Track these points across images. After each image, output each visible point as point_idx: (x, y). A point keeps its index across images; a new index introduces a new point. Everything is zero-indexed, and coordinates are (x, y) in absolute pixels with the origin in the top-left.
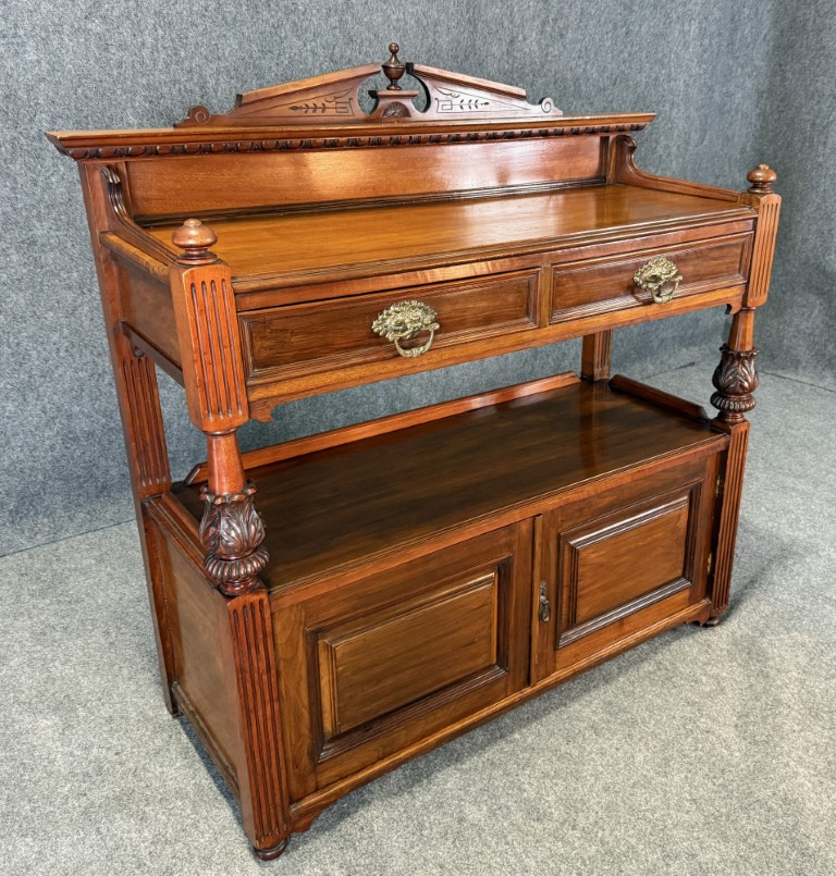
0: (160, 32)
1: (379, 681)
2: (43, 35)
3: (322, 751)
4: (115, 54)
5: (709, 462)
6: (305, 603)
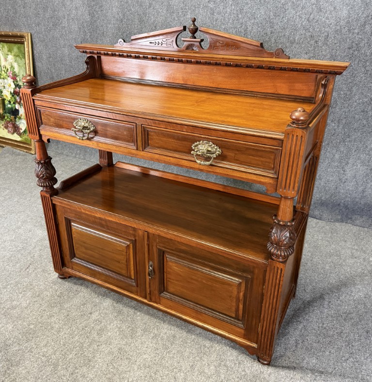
0: (233, 7)
2: (194, 9)
3: (74, 258)
4: (216, 16)
6: (64, 207)
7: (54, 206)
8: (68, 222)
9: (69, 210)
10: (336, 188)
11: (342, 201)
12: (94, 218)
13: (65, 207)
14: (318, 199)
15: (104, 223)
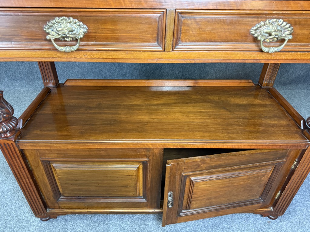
1: (79, 186)
3: (60, 198)
5: (292, 153)
6: (38, 150)
7: (22, 152)
8: (47, 165)
9: (47, 151)
10: (227, 67)
11: (230, 76)
12: (88, 151)
13: (41, 149)
14: (214, 78)
15: (103, 153)
